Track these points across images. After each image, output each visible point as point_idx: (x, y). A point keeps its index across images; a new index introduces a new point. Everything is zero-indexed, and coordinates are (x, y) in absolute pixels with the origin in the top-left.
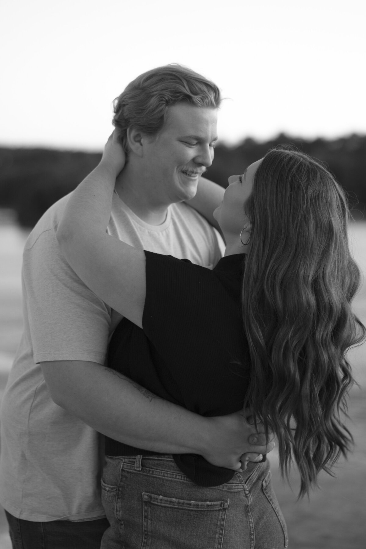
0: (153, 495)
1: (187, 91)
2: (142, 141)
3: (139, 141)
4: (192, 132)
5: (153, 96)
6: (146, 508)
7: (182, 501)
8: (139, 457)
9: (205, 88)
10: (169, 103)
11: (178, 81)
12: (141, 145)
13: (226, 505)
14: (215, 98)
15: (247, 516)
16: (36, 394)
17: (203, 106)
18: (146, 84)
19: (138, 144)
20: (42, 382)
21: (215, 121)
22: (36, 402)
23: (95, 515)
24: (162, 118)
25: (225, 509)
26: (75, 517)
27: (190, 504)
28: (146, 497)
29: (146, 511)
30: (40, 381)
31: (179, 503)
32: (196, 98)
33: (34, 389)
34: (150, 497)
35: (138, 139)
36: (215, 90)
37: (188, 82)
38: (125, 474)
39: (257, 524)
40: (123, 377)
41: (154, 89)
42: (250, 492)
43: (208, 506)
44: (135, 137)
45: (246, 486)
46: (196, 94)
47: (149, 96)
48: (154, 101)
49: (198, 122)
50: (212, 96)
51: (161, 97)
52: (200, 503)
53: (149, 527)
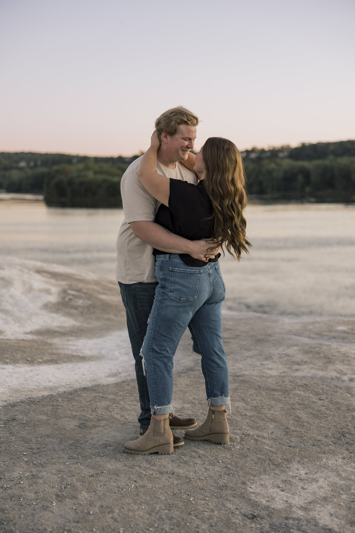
0: (173, 268)
1: (186, 119)
2: (167, 137)
3: (166, 138)
4: (187, 136)
5: (173, 121)
7: (184, 269)
8: (168, 255)
9: (193, 118)
10: (179, 124)
11: (182, 115)
13: (201, 272)
14: (196, 122)
15: (209, 277)
16: (130, 235)
17: (192, 125)
18: (170, 115)
19: (166, 139)
20: (132, 231)
21: (196, 131)
22: (130, 239)
24: (176, 129)
25: (201, 273)
26: (146, 281)
27: (187, 271)
28: (171, 269)
29: (171, 274)
30: (131, 231)
31: (183, 270)
32: (189, 123)
34: (173, 269)
35: (165, 137)
36: (196, 119)
37: (187, 116)
38: (163, 262)
39: (213, 281)
40: (159, 225)
41: (173, 118)
42: (210, 268)
43: (194, 271)
44: (165, 136)
45: (209, 266)
46: (189, 121)
47: (171, 121)
48: (173, 123)
49: (190, 131)
50: (195, 121)
51: (176, 121)
52: (191, 270)
53: (173, 279)
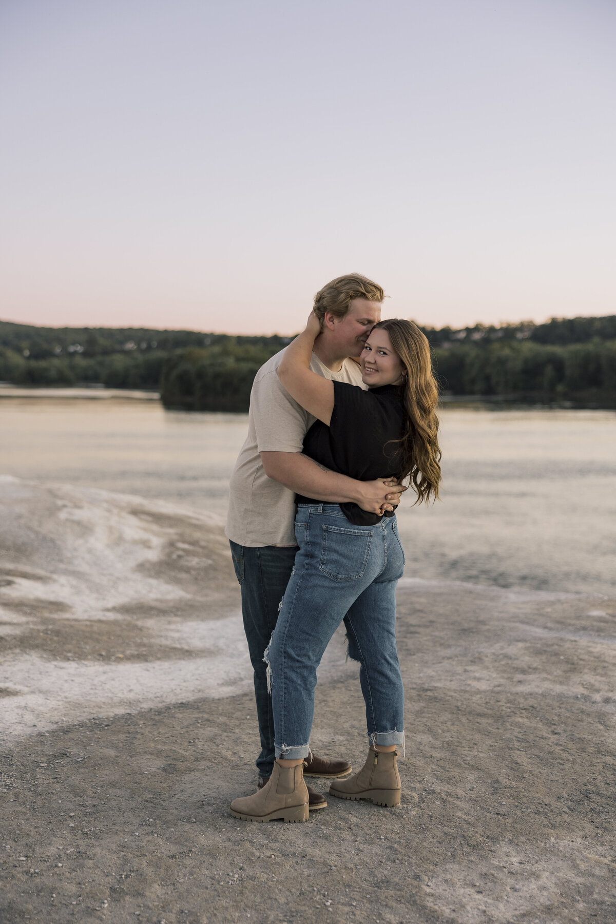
0: (329, 526)
1: (363, 290)
2: (334, 321)
3: (332, 321)
4: (365, 316)
5: (342, 293)
6: (325, 534)
7: (346, 529)
8: (321, 505)
9: (374, 289)
10: (351, 297)
11: (358, 284)
12: (334, 323)
13: (372, 533)
14: (380, 295)
15: (383, 542)
16: (258, 470)
17: (373, 300)
18: (338, 285)
19: (331, 323)
21: (380, 310)
22: (257, 475)
23: (291, 544)
24: (347, 307)
25: (371, 536)
26: (279, 545)
27: (351, 531)
28: (325, 527)
29: (325, 536)
31: (344, 531)
32: (369, 295)
33: (257, 467)
34: (327, 527)
35: (331, 320)
36: (381, 290)
37: (364, 285)
38: (312, 515)
39: (389, 547)
41: (343, 289)
42: (385, 527)
43: (361, 533)
44: (330, 319)
45: (383, 524)
46: (369, 292)
47: (340, 293)
48: (342, 296)
49: (369, 309)
50: (378, 294)
51: (347, 293)
52: (357, 531)
53: (326, 544)
